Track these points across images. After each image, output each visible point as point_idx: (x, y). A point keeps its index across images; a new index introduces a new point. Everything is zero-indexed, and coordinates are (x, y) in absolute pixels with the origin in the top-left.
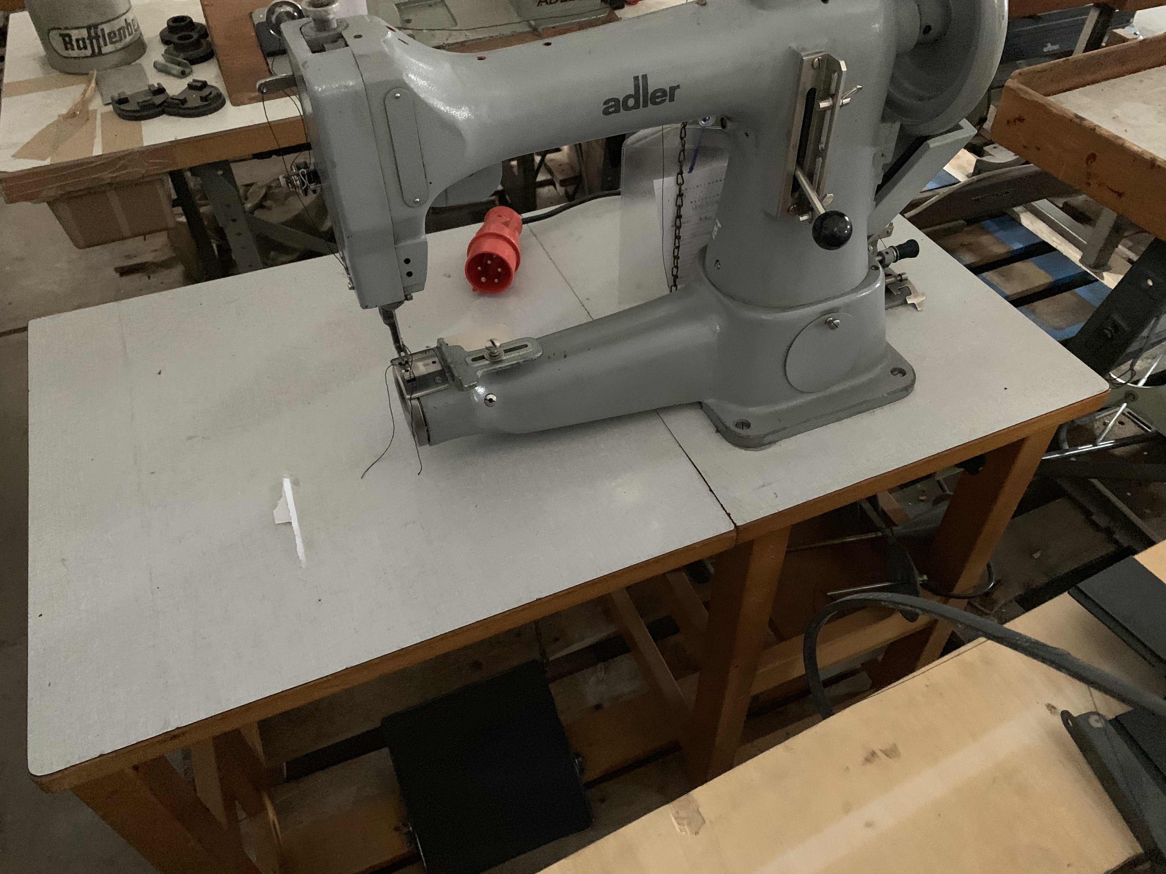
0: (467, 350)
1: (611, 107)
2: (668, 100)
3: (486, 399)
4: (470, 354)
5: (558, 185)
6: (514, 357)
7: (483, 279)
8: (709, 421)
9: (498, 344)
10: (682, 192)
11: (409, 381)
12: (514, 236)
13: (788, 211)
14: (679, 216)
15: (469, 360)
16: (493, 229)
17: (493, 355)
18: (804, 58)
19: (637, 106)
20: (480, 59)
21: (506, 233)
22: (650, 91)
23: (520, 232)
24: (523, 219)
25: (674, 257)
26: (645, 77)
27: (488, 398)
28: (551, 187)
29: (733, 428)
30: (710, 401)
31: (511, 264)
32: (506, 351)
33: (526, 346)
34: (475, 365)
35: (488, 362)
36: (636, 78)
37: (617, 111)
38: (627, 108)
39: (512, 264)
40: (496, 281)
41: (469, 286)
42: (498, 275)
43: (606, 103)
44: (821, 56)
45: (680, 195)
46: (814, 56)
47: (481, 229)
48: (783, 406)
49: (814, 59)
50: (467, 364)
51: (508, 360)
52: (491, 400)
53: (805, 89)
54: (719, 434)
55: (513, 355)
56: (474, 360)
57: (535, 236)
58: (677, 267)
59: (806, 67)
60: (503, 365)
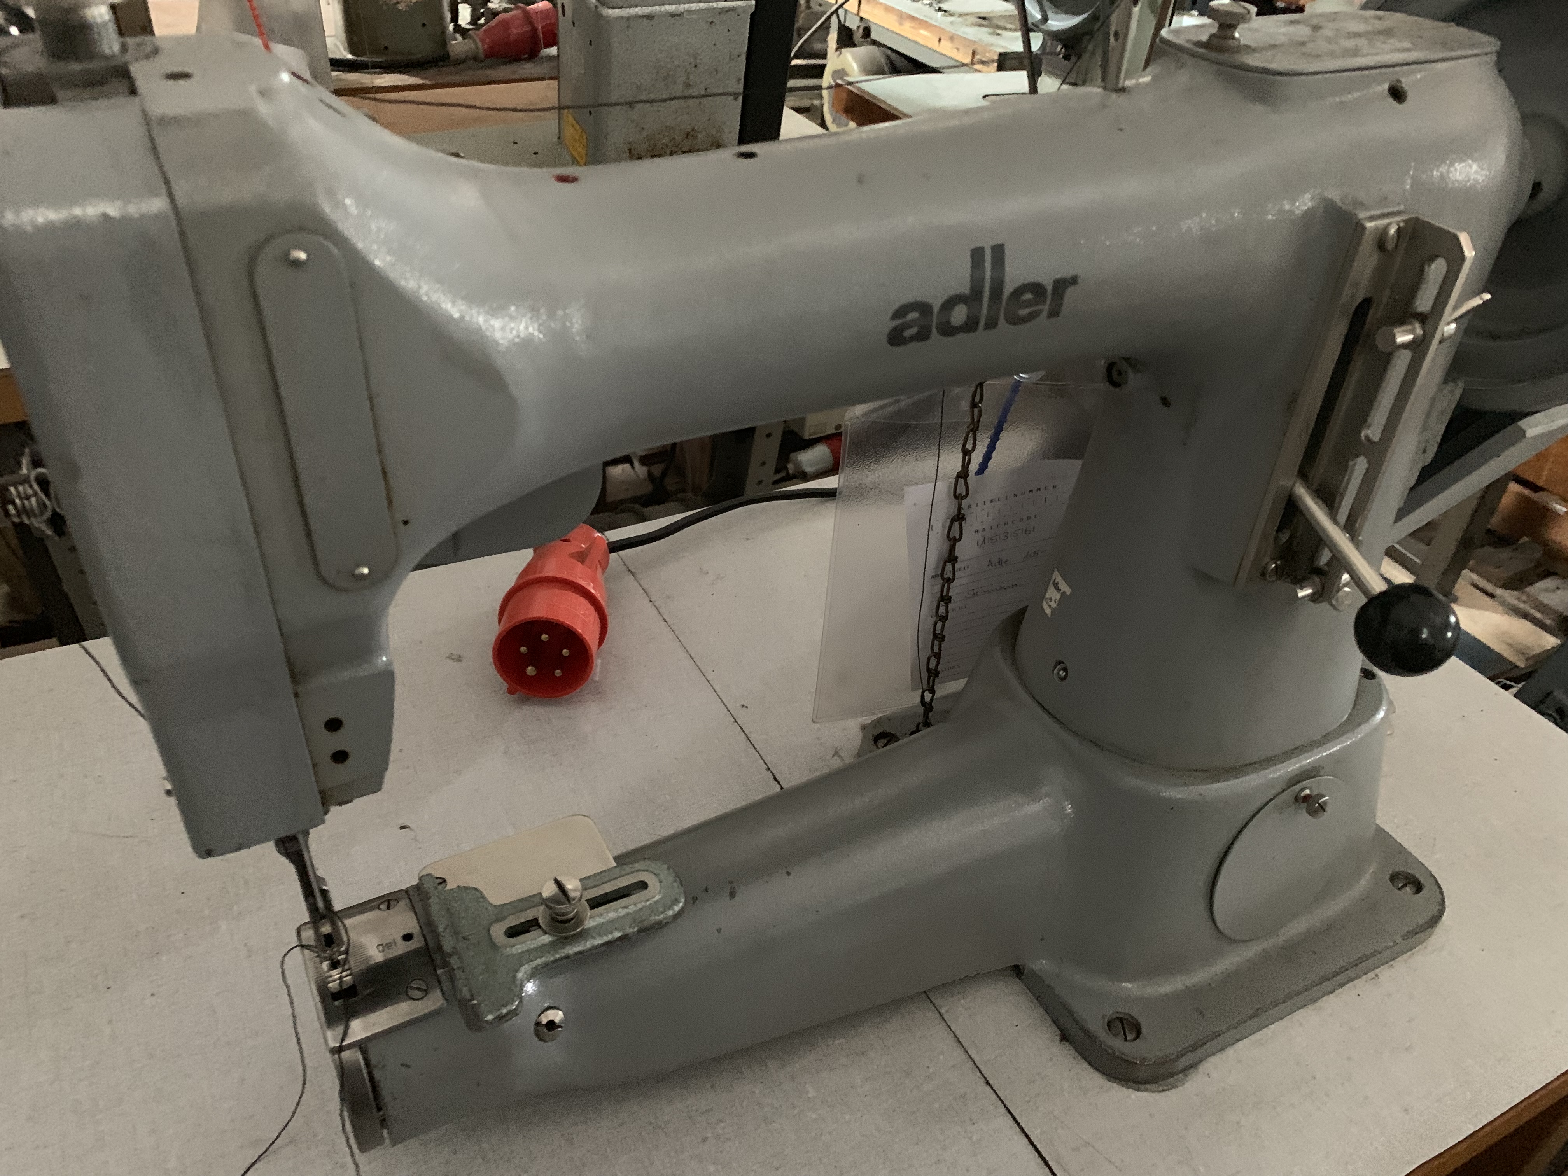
0: (497, 897)
1: (908, 325)
2: (1045, 313)
3: (538, 1024)
4: (501, 912)
5: (637, 464)
6: (612, 921)
7: (530, 670)
8: (1041, 1011)
9: (571, 885)
10: (962, 512)
11: (335, 996)
12: (594, 580)
13: (1263, 574)
14: (951, 558)
15: (498, 931)
16: (551, 569)
17: (560, 918)
18: (1369, 225)
19: (970, 326)
20: (562, 179)
21: (579, 575)
22: (1008, 290)
23: (604, 569)
24: (609, 544)
25: (935, 636)
26: (999, 251)
27: (544, 1021)
28: (627, 466)
29: (1102, 1035)
30: (1041, 965)
31: (589, 641)
32: (595, 903)
33: (644, 885)
34: (514, 950)
35: (547, 939)
36: (977, 254)
37: (923, 335)
38: (948, 330)
39: (591, 638)
40: (558, 673)
41: (501, 684)
42: (561, 662)
43: (900, 313)
44: (1404, 221)
45: (959, 518)
46: (1386, 221)
47: (530, 568)
48: (1199, 976)
49: (1386, 228)
50: (494, 946)
51: (600, 929)
52: (551, 1025)
53: (1353, 296)
54: (1067, 1044)
55: (612, 915)
56: (513, 933)
57: (633, 574)
58: (938, 656)
59: (1367, 243)
60: (589, 944)
